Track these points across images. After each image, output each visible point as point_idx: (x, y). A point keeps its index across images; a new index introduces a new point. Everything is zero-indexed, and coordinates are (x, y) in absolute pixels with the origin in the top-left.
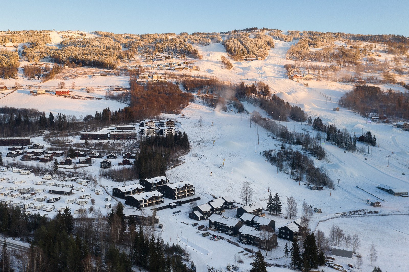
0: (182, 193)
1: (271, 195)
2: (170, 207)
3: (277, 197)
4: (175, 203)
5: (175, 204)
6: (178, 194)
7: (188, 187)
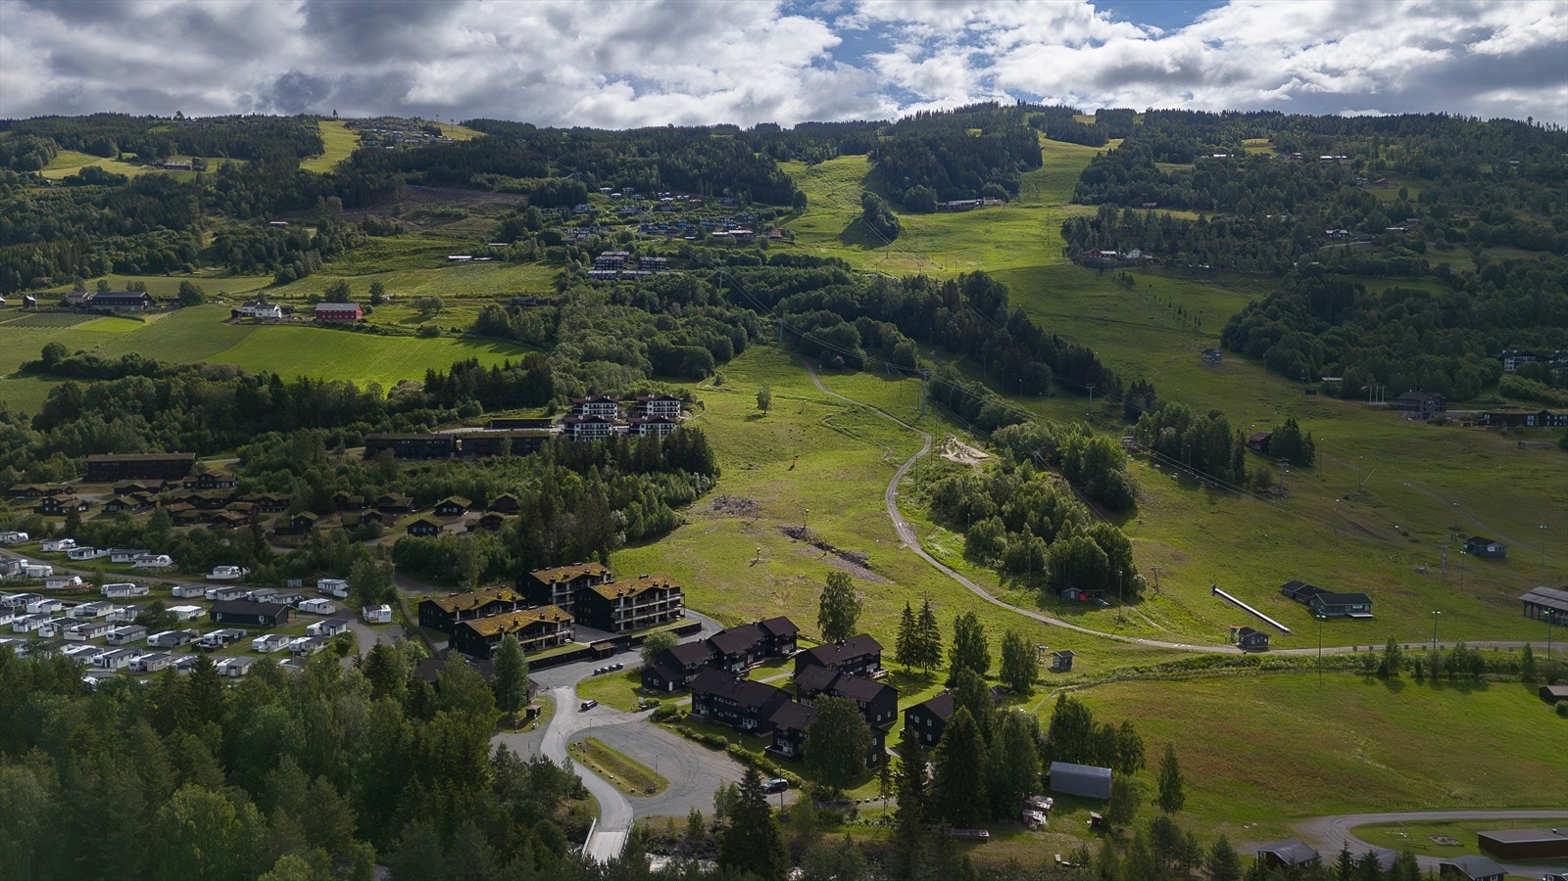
0: (640, 611)
1: (908, 611)
2: (591, 655)
3: (927, 617)
4: (612, 641)
5: (609, 646)
6: (628, 614)
7: (662, 593)
